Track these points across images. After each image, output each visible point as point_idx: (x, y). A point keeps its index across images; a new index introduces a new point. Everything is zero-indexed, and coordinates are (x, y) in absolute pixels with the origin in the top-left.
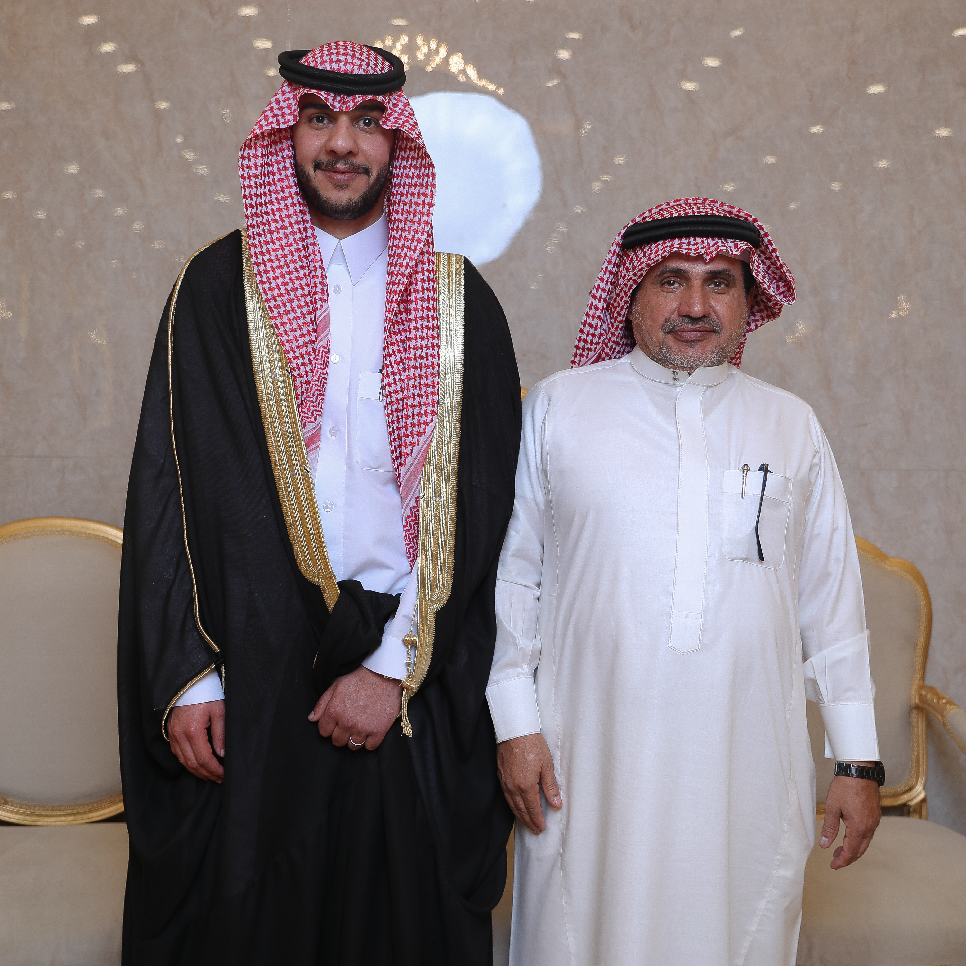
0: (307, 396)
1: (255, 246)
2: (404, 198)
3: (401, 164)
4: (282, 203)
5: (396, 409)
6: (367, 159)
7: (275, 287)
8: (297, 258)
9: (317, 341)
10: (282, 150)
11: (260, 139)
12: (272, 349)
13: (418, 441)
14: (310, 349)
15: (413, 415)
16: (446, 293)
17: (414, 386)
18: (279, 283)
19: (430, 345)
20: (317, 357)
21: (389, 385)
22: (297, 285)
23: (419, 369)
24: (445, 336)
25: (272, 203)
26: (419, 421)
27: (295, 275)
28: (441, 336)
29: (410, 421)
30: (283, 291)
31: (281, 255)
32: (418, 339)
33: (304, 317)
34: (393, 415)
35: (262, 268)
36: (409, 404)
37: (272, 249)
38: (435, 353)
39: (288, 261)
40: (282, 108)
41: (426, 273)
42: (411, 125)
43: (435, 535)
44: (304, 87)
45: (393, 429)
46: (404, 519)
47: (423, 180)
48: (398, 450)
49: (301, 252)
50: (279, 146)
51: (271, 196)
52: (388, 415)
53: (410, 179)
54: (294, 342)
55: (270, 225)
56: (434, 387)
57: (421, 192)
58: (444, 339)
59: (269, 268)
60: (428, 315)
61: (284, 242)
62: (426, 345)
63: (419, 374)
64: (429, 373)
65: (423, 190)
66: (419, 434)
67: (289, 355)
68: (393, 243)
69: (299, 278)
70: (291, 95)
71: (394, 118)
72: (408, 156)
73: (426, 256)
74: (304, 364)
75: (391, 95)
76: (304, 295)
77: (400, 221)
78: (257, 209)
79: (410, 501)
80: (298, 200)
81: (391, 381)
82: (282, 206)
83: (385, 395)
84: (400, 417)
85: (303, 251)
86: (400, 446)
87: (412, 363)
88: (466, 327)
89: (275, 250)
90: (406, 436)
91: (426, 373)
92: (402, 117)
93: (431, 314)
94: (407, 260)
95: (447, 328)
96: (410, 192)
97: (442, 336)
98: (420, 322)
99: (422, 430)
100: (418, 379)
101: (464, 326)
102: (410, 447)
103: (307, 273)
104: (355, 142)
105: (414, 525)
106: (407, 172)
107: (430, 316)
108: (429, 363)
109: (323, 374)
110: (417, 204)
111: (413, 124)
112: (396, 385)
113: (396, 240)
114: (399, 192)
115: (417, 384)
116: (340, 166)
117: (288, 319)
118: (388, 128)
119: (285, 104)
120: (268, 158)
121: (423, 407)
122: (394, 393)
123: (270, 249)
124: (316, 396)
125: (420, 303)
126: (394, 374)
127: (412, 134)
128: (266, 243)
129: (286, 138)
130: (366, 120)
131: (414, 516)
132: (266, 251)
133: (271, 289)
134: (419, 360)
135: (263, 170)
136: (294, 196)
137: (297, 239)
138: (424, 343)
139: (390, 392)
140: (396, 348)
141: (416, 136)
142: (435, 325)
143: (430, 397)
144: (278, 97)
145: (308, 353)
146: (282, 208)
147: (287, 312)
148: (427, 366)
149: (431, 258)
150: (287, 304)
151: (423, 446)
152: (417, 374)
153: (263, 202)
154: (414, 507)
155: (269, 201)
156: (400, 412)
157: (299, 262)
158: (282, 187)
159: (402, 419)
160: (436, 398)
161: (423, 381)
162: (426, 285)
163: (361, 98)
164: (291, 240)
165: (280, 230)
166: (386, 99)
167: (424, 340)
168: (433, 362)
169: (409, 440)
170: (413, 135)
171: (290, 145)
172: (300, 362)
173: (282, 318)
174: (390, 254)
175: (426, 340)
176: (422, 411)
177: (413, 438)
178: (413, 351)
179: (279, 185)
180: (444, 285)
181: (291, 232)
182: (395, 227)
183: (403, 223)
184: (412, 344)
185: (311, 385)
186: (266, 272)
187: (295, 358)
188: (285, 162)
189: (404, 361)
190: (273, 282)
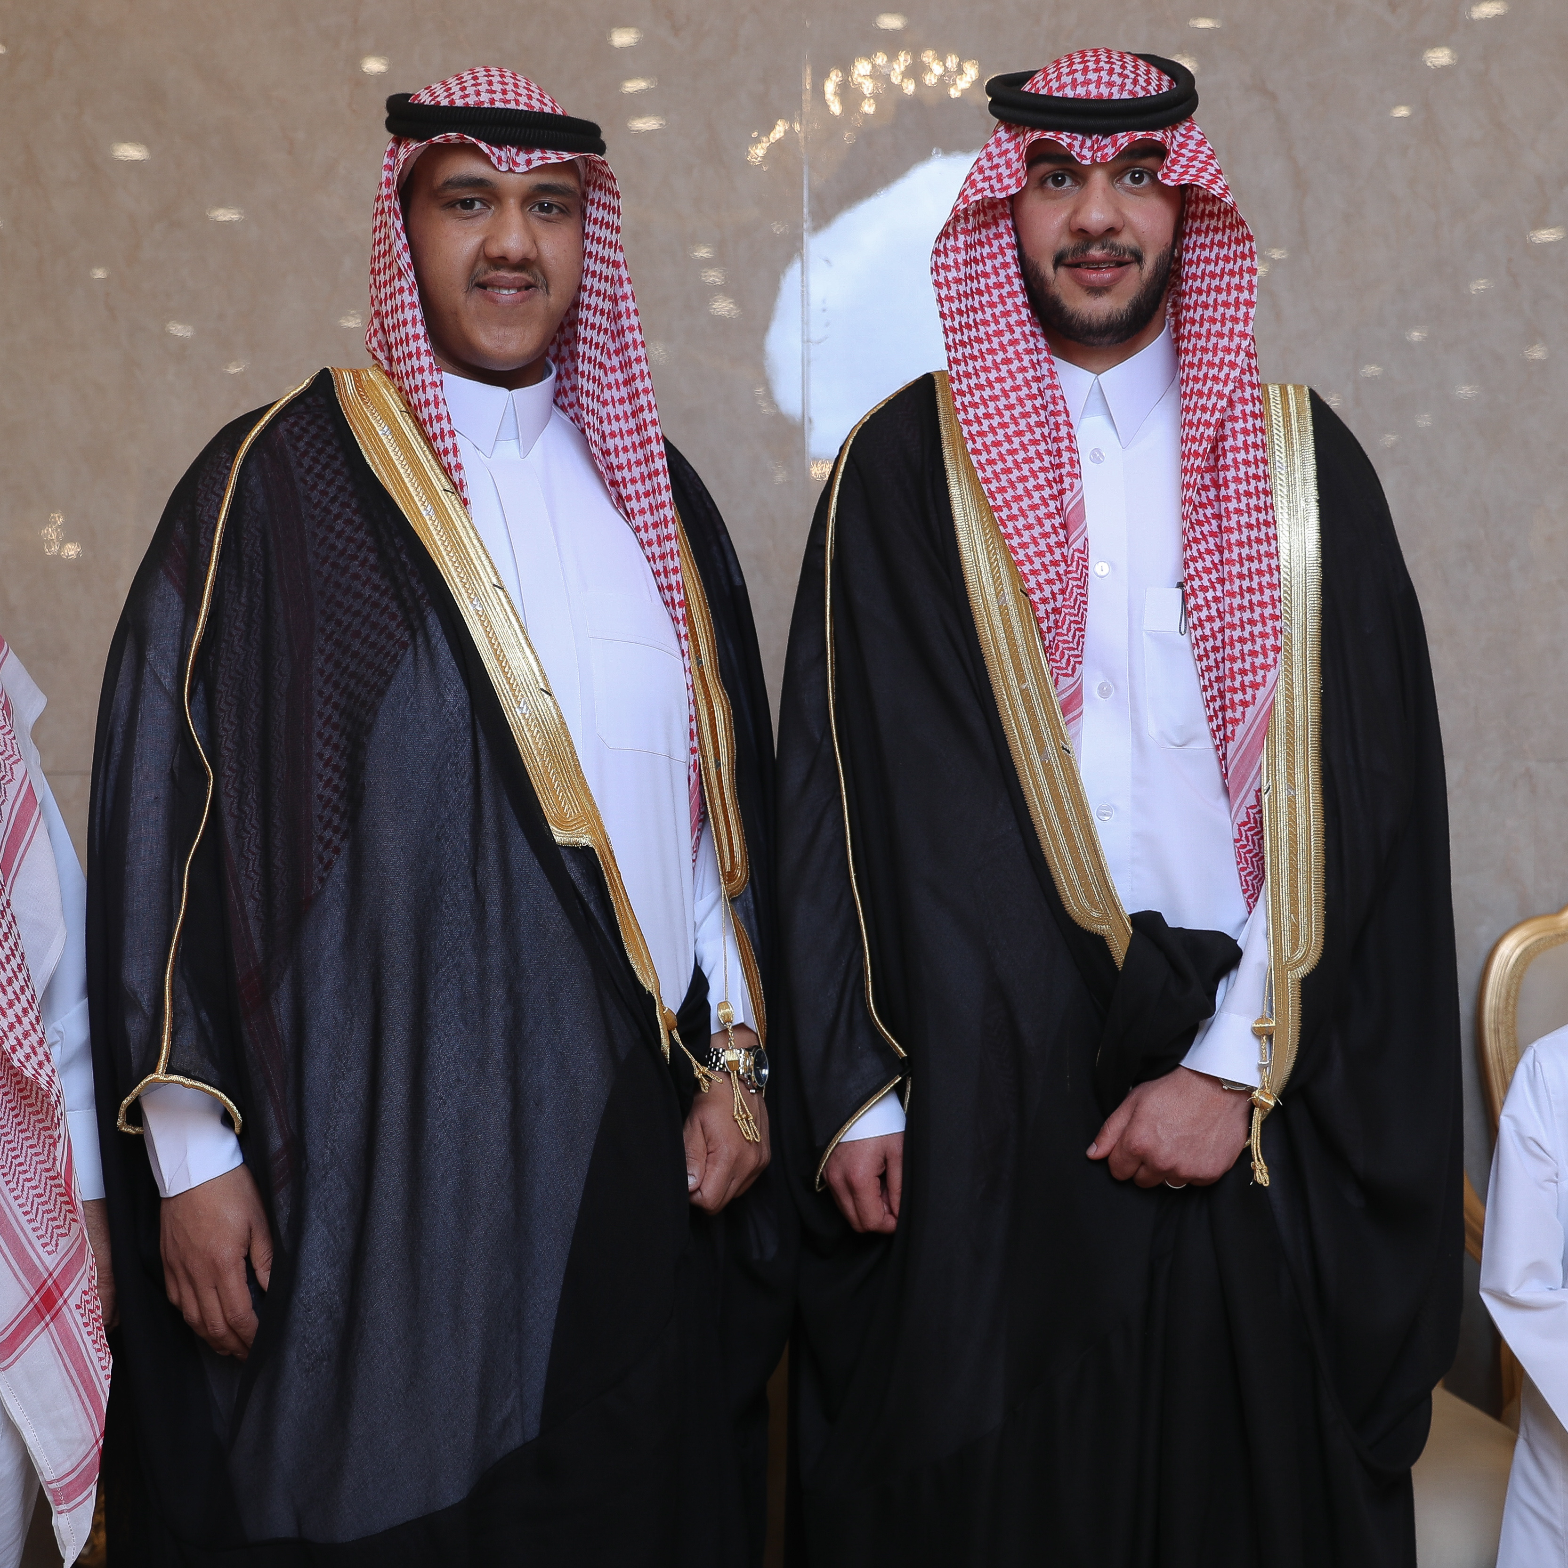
0: (1058, 634)
1: (962, 393)
2: (1203, 297)
3: (1195, 242)
4: (1002, 321)
5: (1212, 647)
6: (1137, 238)
7: (997, 458)
8: (1031, 410)
9: (1067, 543)
10: (998, 236)
11: (962, 221)
12: (996, 560)
13: (1254, 697)
14: (1058, 556)
15: (1242, 654)
16: (1283, 451)
17: (1241, 608)
18: (1004, 452)
19: (1263, 537)
20: (1070, 568)
21: (1198, 608)
22: (1032, 453)
23: (1247, 579)
24: (1287, 522)
25: (985, 323)
26: (1253, 664)
27: (1028, 436)
28: (1279, 522)
29: (1237, 666)
30: (1010, 464)
31: (1005, 406)
32: (1243, 529)
33: (1047, 505)
34: (1208, 658)
35: (975, 428)
36: (1235, 638)
37: (990, 396)
38: (1273, 550)
39: (1017, 415)
40: (997, 166)
41: (1250, 419)
42: (1211, 174)
44: (1033, 130)
45: (1210, 680)
46: (1236, 827)
47: (1235, 264)
48: (1220, 714)
49: (1036, 399)
50: (993, 230)
51: (984, 312)
52: (1200, 658)
53: (1213, 264)
54: (1032, 546)
55: (984, 360)
56: (1274, 607)
57: (1233, 285)
58: (1285, 526)
59: (985, 428)
60: (1256, 488)
61: (1008, 384)
62: (1256, 538)
63: (1248, 587)
64: (1264, 583)
65: (1236, 280)
66: (1255, 686)
67: (1023, 568)
68: (1188, 374)
69: (1035, 442)
70: (1011, 146)
71: (1182, 167)
72: (1208, 227)
73: (1248, 390)
74: (1050, 582)
75: (1175, 128)
76: (1043, 469)
77: (1199, 336)
78: (962, 334)
79: (1245, 797)
80: (1028, 315)
81: (1201, 602)
82: (1002, 326)
83: (1191, 625)
84: (1219, 659)
85: (1039, 398)
86: (1223, 708)
87: (1236, 569)
88: (1322, 503)
89: (994, 398)
90: (1234, 690)
91: (1260, 584)
92: (1194, 163)
93: (1261, 485)
94: (1214, 399)
95: (1289, 508)
96: (1213, 286)
97: (1281, 522)
98: (1244, 499)
99: (1259, 679)
100: (1247, 595)
101: (1318, 501)
102: (1240, 709)
103: (1046, 434)
104: (1118, 211)
105: (1252, 836)
106: (1206, 253)
107: (1260, 489)
108: (1264, 567)
109: (1082, 595)
110: (1226, 304)
111: (1215, 173)
112: (1209, 607)
113: (1193, 368)
114: (1194, 288)
115: (1246, 603)
116: (1096, 253)
117: (1021, 509)
118: (1172, 184)
119: (1002, 161)
120: (976, 251)
121: (1259, 641)
122: (1207, 621)
123: (986, 397)
124: (1072, 631)
125: (1243, 468)
126: (1204, 589)
127: (1214, 189)
128: (980, 387)
129: (1004, 216)
130: (1134, 173)
131: (1252, 820)
132: (979, 401)
133: (991, 462)
134: (1246, 563)
135: (968, 270)
136: (1022, 309)
137: (1030, 378)
138: (1254, 534)
139: (1199, 619)
140: (1203, 546)
141: (1221, 192)
142: (1268, 504)
143: (1270, 623)
144: (989, 149)
145: (1055, 563)
146: (1003, 330)
147: (1018, 499)
148: (1260, 573)
149: (1256, 393)
150: (1017, 484)
151: (1263, 705)
152: (1244, 588)
153: (971, 322)
154: (1252, 807)
155: (981, 320)
156: (1218, 652)
157: (1034, 415)
158: (1001, 296)
159: (1223, 662)
160: (1278, 625)
161: (1256, 598)
162: (1251, 439)
163: (1127, 138)
164: (1019, 381)
165: (1001, 366)
166: (1167, 137)
167: (1252, 529)
168: (1269, 565)
169: (1238, 697)
170: (1216, 190)
171: (1010, 226)
172: (1042, 578)
173: (1010, 508)
174: (1185, 393)
175: (1256, 529)
176: (1258, 648)
177: (1245, 693)
178: (1236, 549)
179: (995, 292)
180: (1278, 437)
181: (1019, 368)
182: (1191, 347)
183: (1204, 339)
184: (1234, 537)
185: (1063, 614)
186: (981, 434)
187: (1034, 572)
188: (1004, 254)
189: (1219, 567)
190: (994, 450)
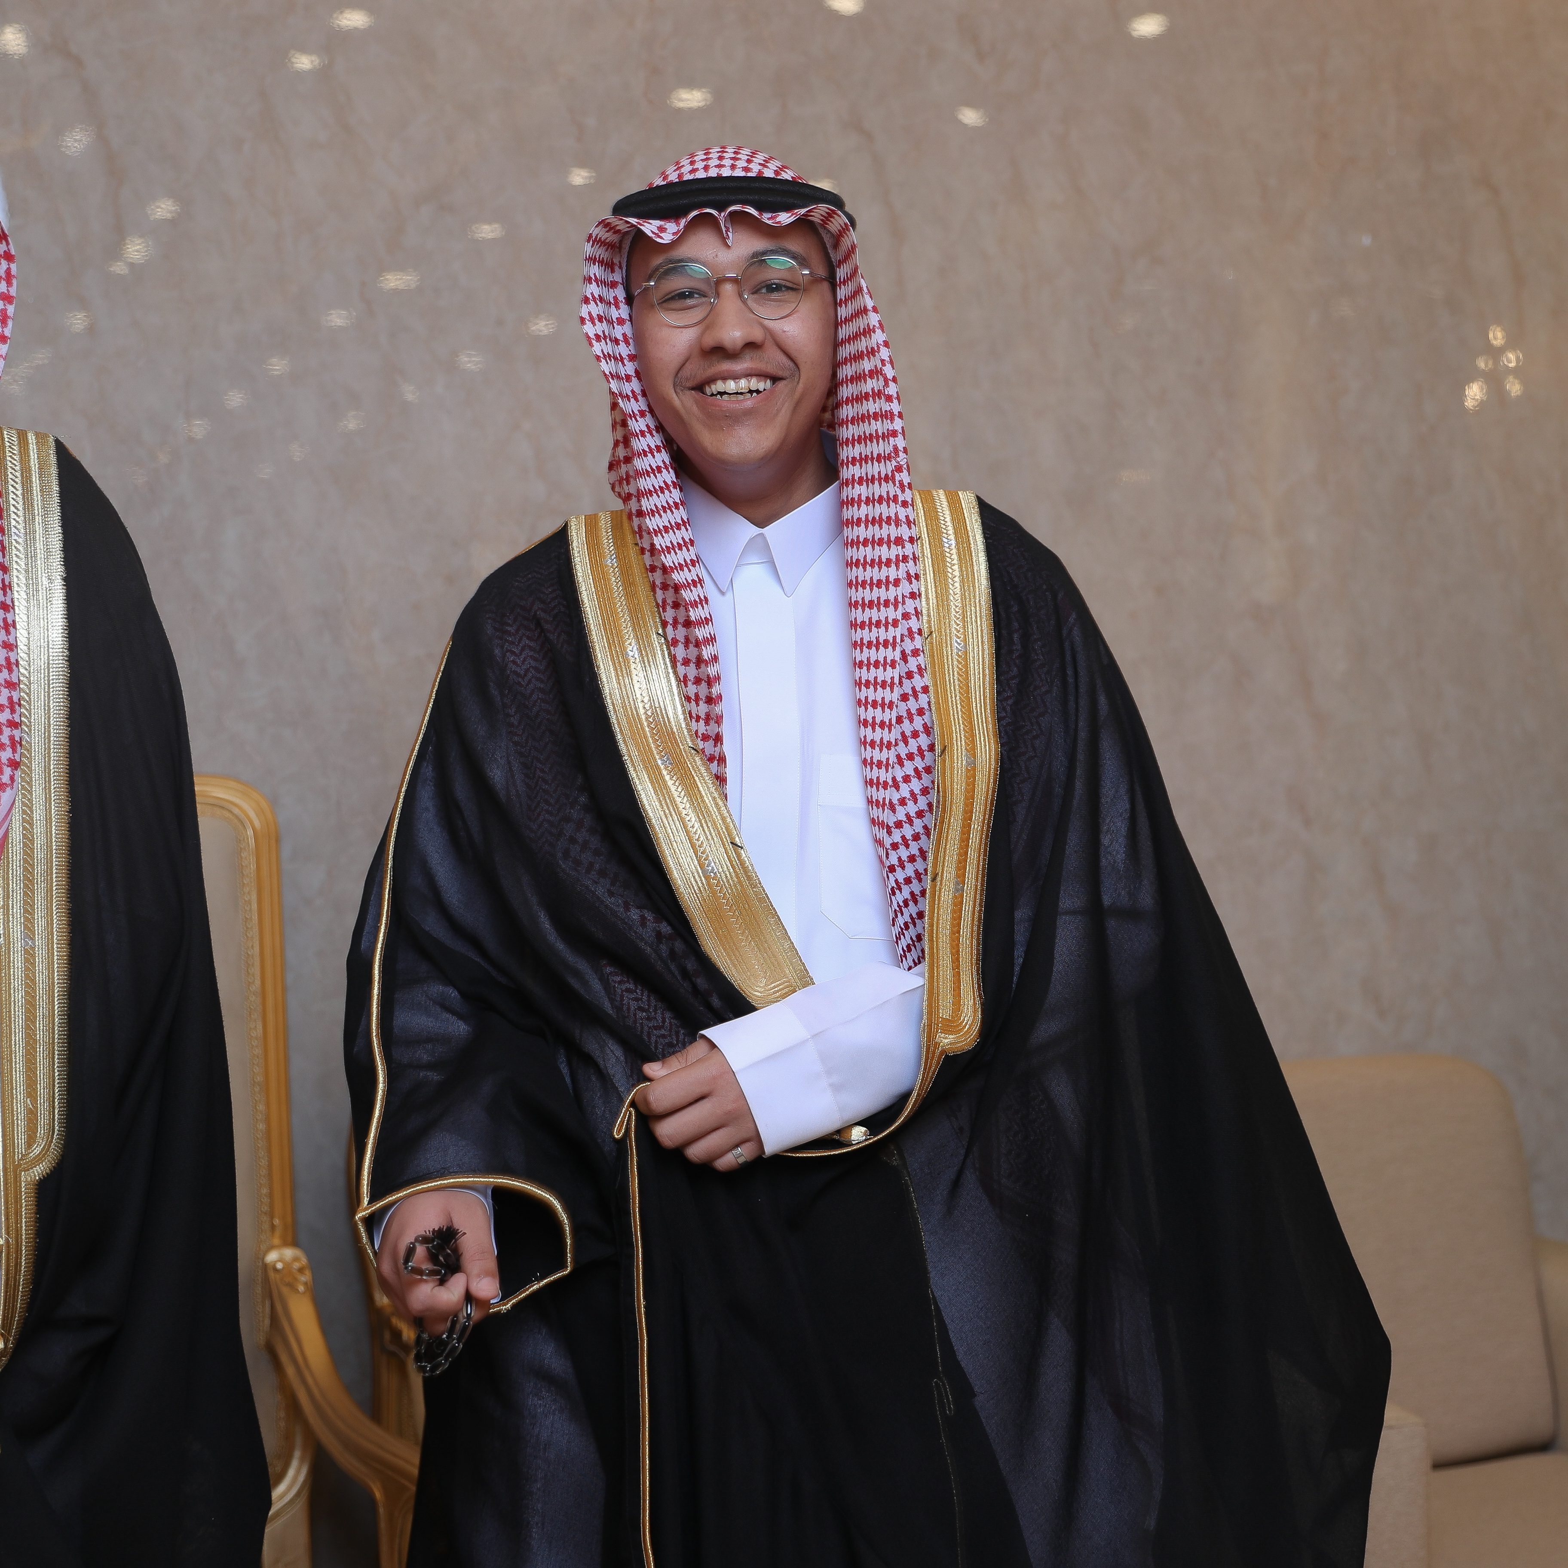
16: (20, 513)
43: (27, 1019)
56: (13, 711)
58: (22, 607)
88: (69, 581)
95: (27, 585)
101: (65, 579)
160: (17, 733)
180: (14, 497)
